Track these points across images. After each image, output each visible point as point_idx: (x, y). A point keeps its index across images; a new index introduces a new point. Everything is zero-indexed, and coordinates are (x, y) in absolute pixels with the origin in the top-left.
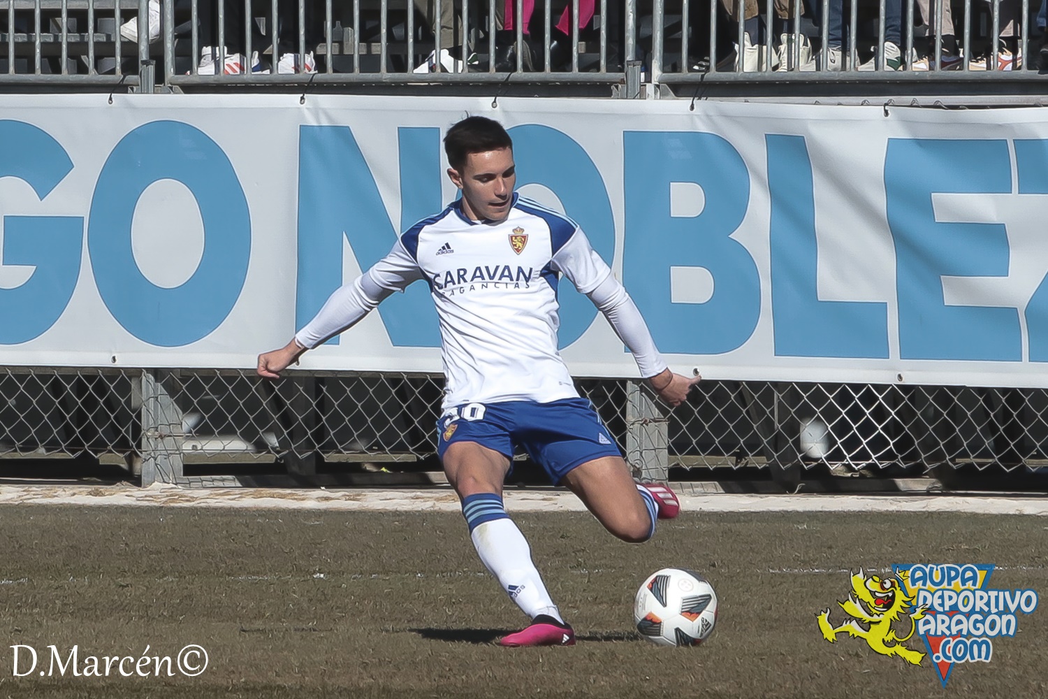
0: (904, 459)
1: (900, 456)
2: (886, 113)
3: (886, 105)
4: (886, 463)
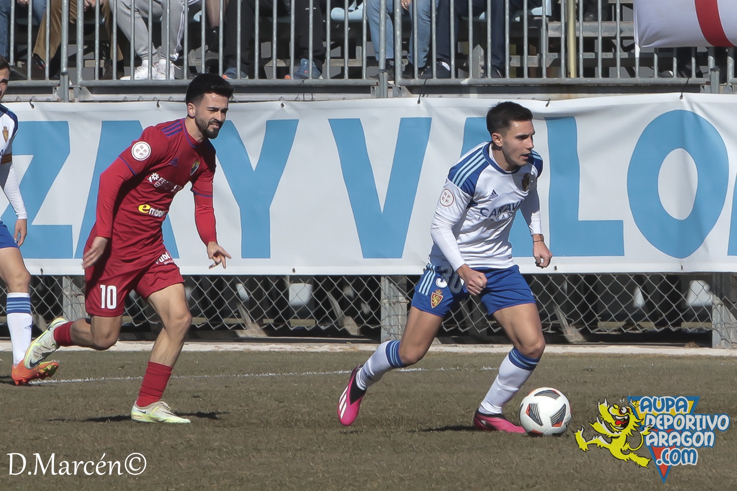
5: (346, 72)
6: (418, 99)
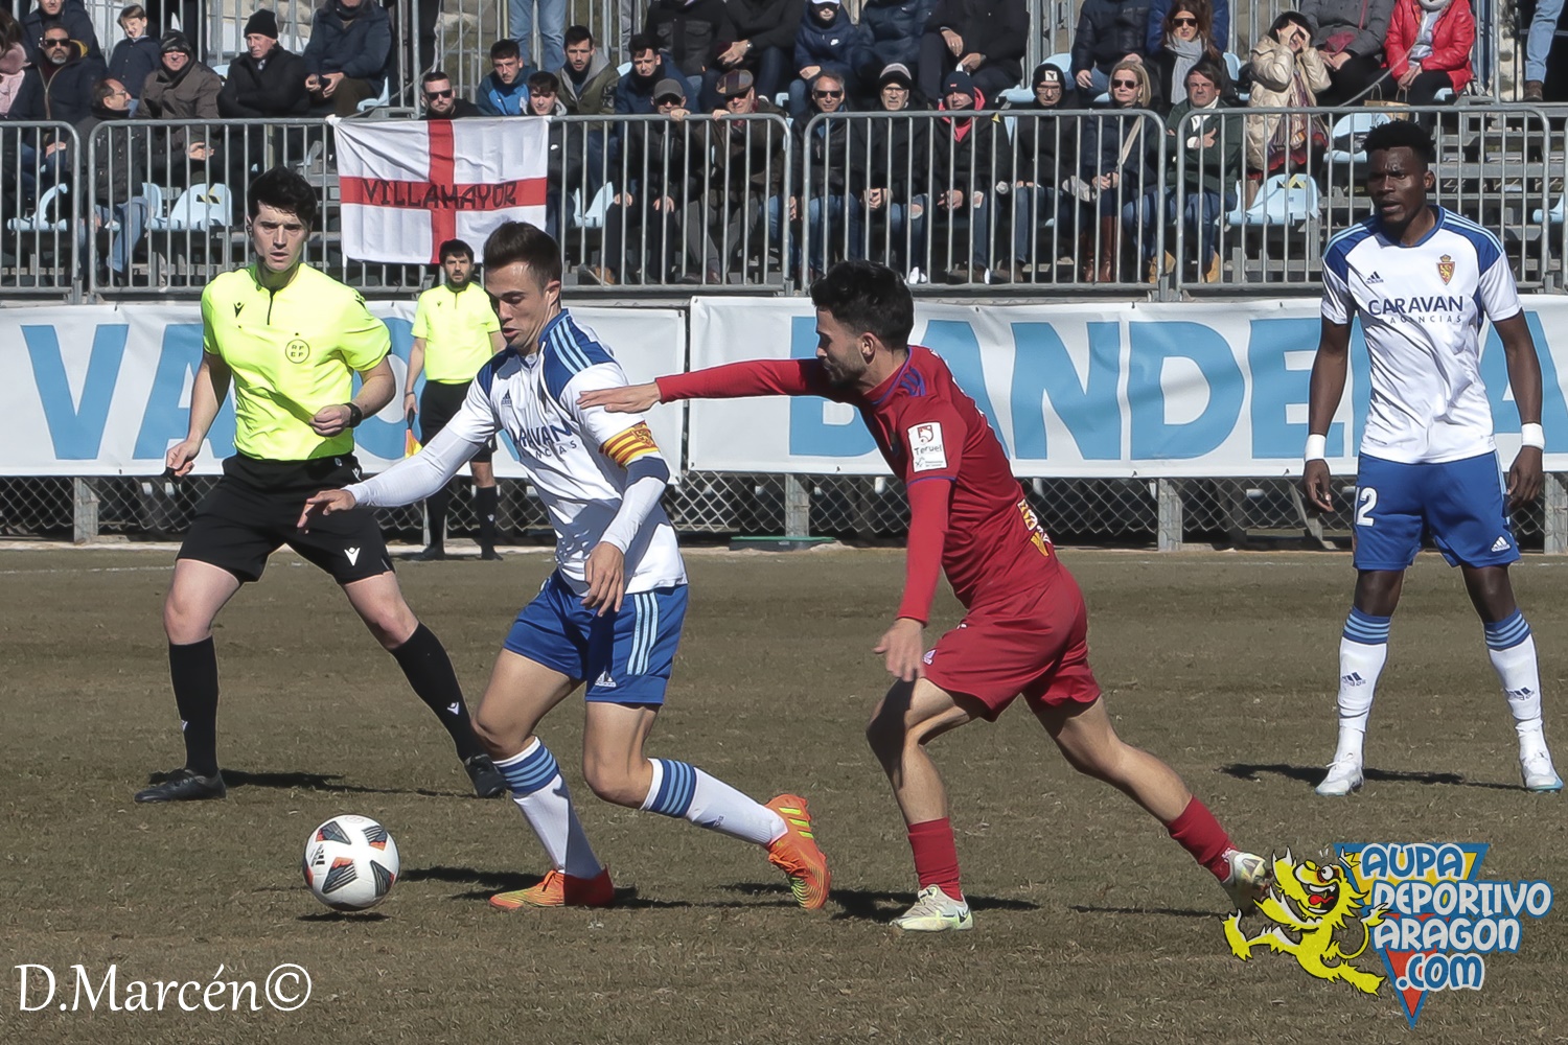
5: (37, 280)
6: (114, 307)
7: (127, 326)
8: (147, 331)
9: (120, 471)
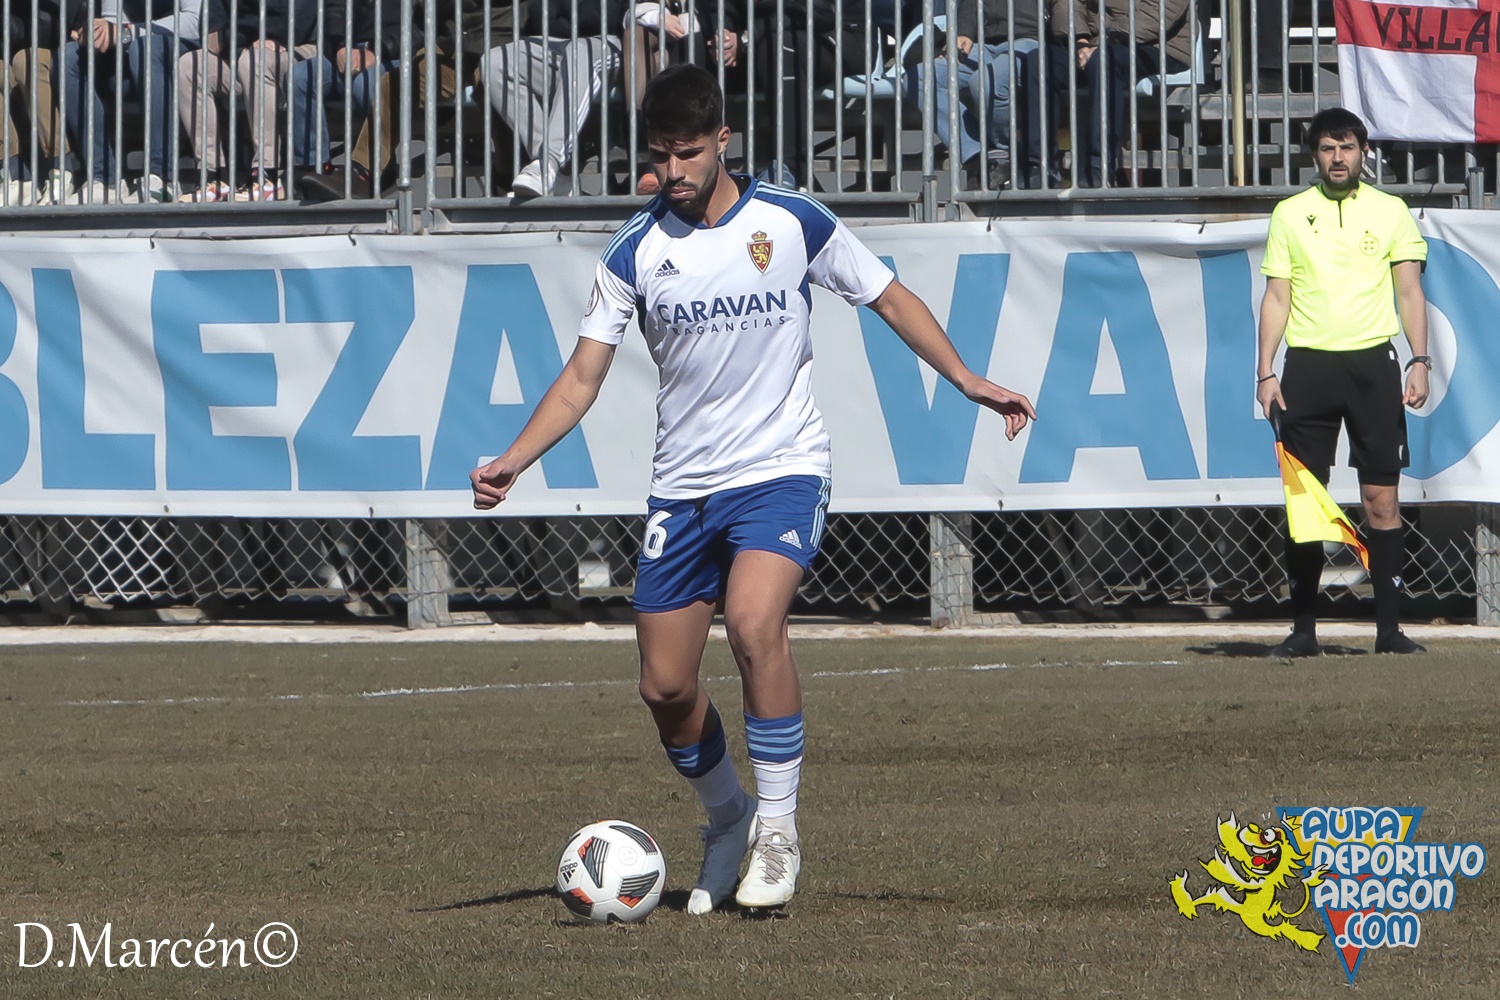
0: (176, 590)
1: (171, 587)
2: (153, 245)
3: (152, 237)
4: (157, 594)
5: (869, 181)
6: (987, 223)
7: (1006, 259)
8: (1038, 264)
9: (1001, 504)
